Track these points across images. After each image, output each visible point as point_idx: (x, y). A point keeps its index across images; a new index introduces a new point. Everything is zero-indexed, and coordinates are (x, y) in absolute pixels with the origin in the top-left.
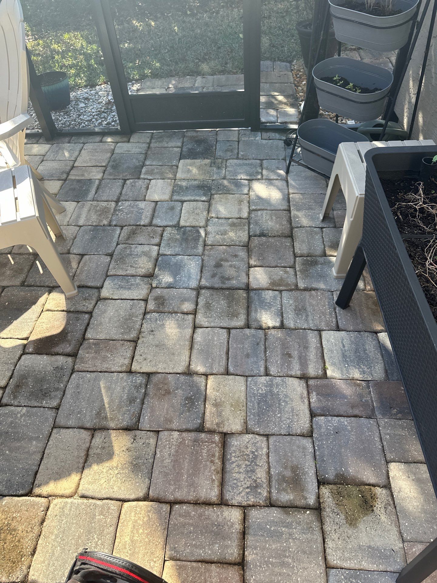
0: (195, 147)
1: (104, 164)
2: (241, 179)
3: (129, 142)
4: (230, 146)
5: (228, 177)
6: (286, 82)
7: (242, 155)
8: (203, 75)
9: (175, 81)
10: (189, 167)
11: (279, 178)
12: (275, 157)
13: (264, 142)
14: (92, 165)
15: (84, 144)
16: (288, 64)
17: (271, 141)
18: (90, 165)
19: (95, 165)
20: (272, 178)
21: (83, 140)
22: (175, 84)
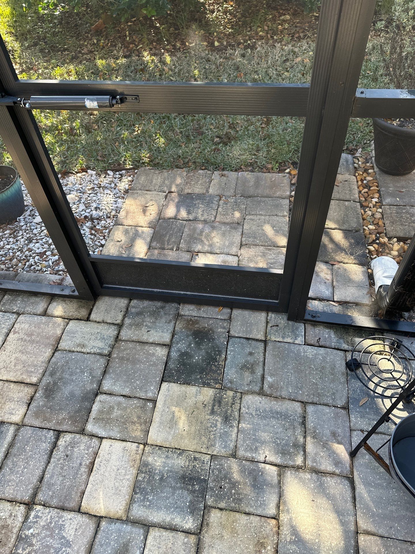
0: (191, 349)
1: (34, 380)
2: (264, 462)
3: (88, 319)
4: (251, 354)
5: (241, 453)
6: (348, 197)
7: (271, 386)
8: (223, 170)
9: (182, 177)
10: (173, 408)
11: (337, 472)
12: (330, 401)
13: (310, 351)
14: (15, 380)
15: (18, 314)
16: (350, 156)
17: (322, 351)
18: (12, 379)
19: (19, 379)
20: (323, 468)
21: (18, 305)
22: (181, 184)
